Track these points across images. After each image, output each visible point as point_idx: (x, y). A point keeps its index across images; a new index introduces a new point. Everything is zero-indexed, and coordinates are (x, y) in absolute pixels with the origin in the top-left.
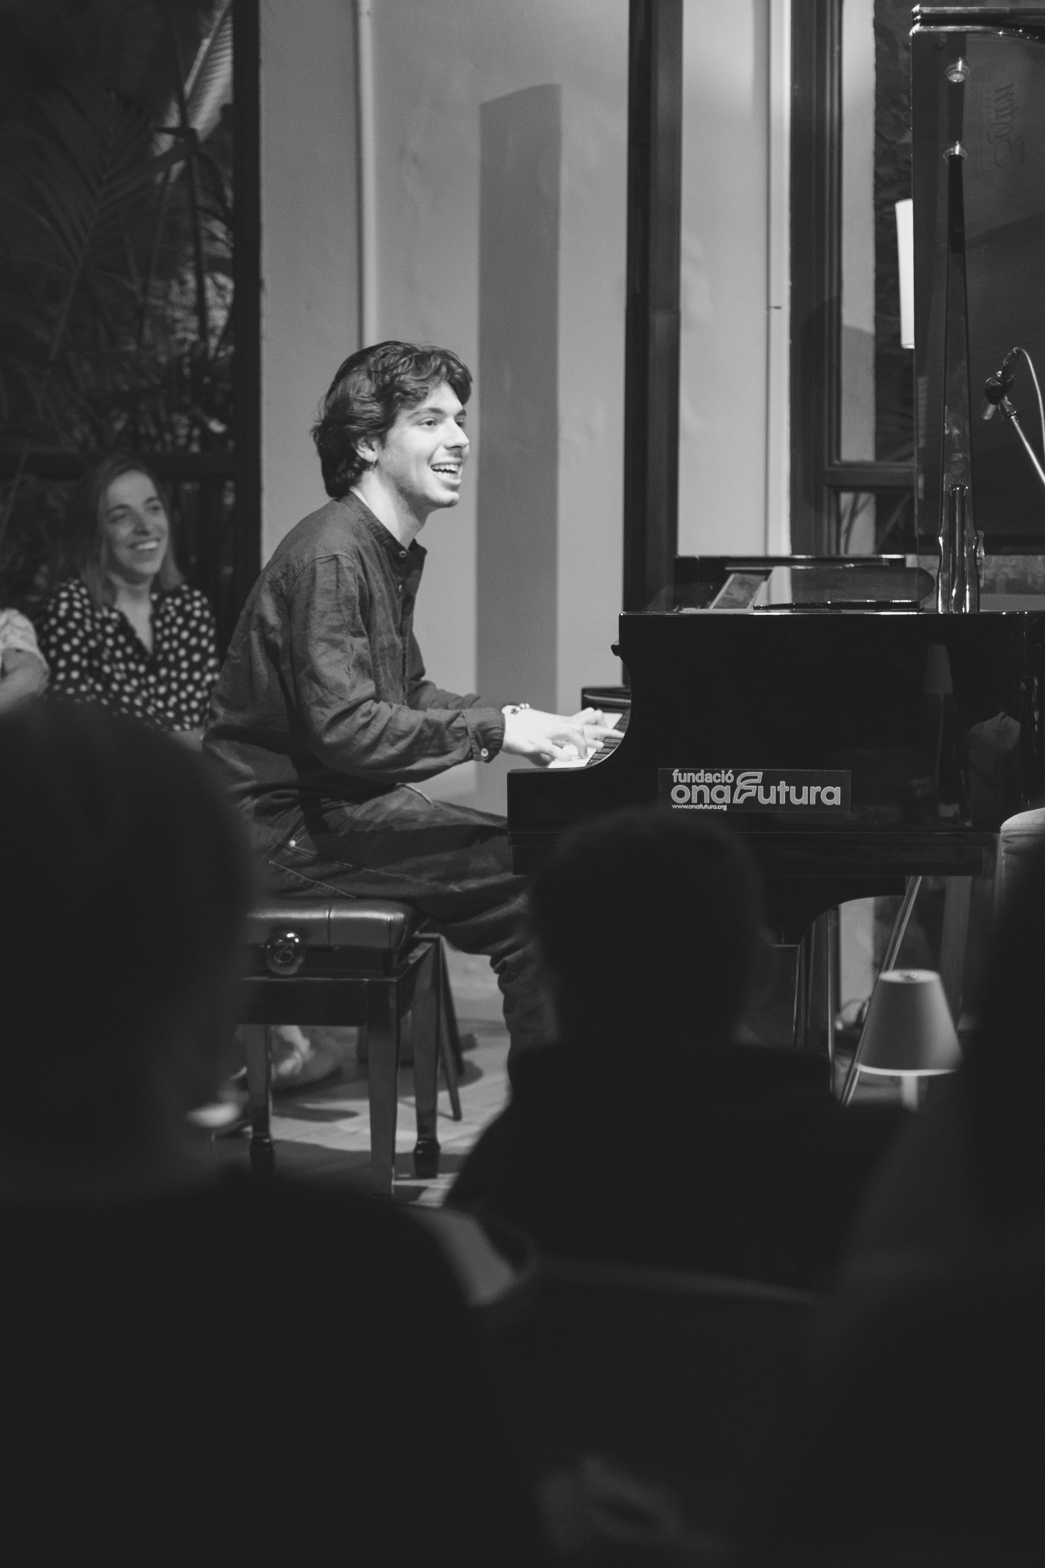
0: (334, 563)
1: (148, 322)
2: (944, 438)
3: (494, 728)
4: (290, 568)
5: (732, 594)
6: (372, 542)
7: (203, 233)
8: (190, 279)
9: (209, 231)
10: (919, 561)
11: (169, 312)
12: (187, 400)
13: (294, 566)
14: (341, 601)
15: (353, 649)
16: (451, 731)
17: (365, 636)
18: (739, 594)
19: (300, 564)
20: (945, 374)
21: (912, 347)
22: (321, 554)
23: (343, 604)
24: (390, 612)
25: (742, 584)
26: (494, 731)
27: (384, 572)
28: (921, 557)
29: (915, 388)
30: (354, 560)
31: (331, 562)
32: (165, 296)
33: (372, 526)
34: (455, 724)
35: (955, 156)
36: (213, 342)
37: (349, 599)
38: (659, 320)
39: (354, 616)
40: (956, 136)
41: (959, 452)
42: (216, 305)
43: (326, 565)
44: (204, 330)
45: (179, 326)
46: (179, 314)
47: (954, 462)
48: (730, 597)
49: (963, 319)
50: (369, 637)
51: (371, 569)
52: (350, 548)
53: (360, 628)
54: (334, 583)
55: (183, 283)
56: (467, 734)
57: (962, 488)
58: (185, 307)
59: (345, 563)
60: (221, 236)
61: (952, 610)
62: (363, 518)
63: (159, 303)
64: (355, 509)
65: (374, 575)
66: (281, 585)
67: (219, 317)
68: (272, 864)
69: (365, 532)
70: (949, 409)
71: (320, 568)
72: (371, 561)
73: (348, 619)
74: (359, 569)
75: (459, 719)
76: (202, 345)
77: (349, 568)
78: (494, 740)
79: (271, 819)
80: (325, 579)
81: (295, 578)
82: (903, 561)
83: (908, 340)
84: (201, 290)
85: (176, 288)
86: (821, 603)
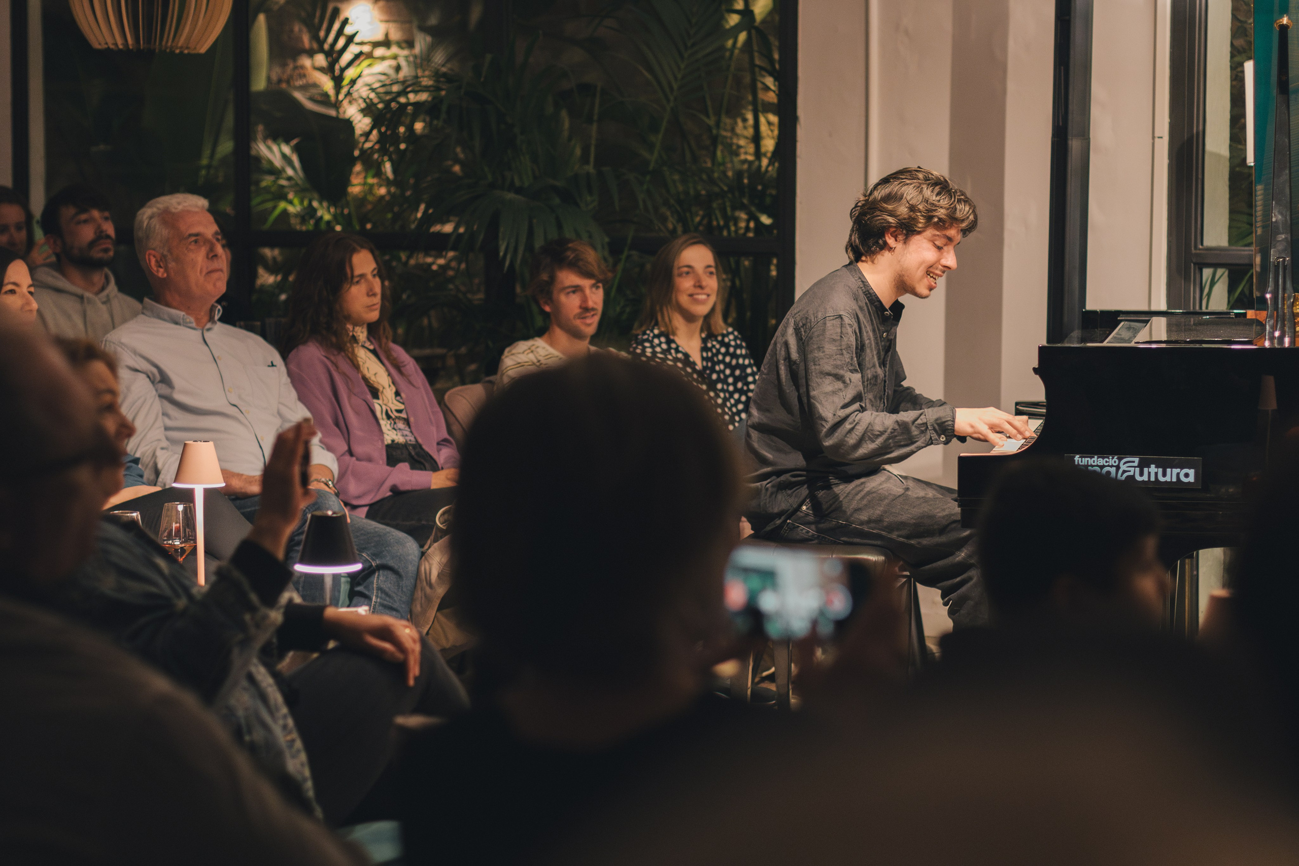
0: (839, 320)
1: (720, 148)
2: (1272, 224)
3: (947, 421)
4: (808, 321)
5: (1120, 335)
6: (866, 303)
7: (759, 85)
8: (750, 117)
9: (764, 84)
10: (1256, 315)
11: (735, 141)
12: (745, 201)
13: (811, 320)
14: (843, 347)
15: (851, 382)
16: (916, 427)
17: (859, 373)
18: (1126, 334)
19: (816, 319)
20: (1273, 180)
21: (1252, 164)
22: (830, 313)
23: (844, 349)
24: (875, 353)
25: (1129, 328)
26: (946, 423)
27: (873, 324)
28: (1258, 312)
29: (1254, 194)
30: (853, 320)
31: (837, 319)
32: (733, 130)
33: (867, 292)
34: (919, 421)
35: (1283, 25)
36: (765, 162)
37: (849, 347)
38: (1074, 144)
39: (852, 359)
40: (1284, 10)
41: (1283, 234)
42: (768, 136)
43: (834, 322)
44: (758, 154)
45: (742, 150)
46: (742, 142)
47: (1279, 241)
48: (1119, 336)
49: (1287, 140)
50: (862, 373)
51: (863, 322)
52: (851, 311)
53: (856, 367)
54: (839, 334)
55: (745, 120)
56: (927, 427)
57: (1284, 261)
58: (746, 138)
59: (847, 320)
60: (773, 87)
61: (1276, 346)
62: (862, 286)
63: (729, 134)
64: (856, 279)
65: (865, 327)
66: (801, 332)
67: (769, 144)
68: (789, 523)
69: (862, 296)
70: (1276, 203)
71: (829, 324)
72: (864, 317)
73: (848, 360)
74: (856, 326)
75: (922, 417)
76: (757, 163)
77: (849, 324)
78: (948, 429)
79: (789, 492)
80: (832, 329)
81: (811, 328)
82: (1245, 315)
83: (1250, 160)
84: (757, 126)
85: (740, 123)
86: (1182, 341)
